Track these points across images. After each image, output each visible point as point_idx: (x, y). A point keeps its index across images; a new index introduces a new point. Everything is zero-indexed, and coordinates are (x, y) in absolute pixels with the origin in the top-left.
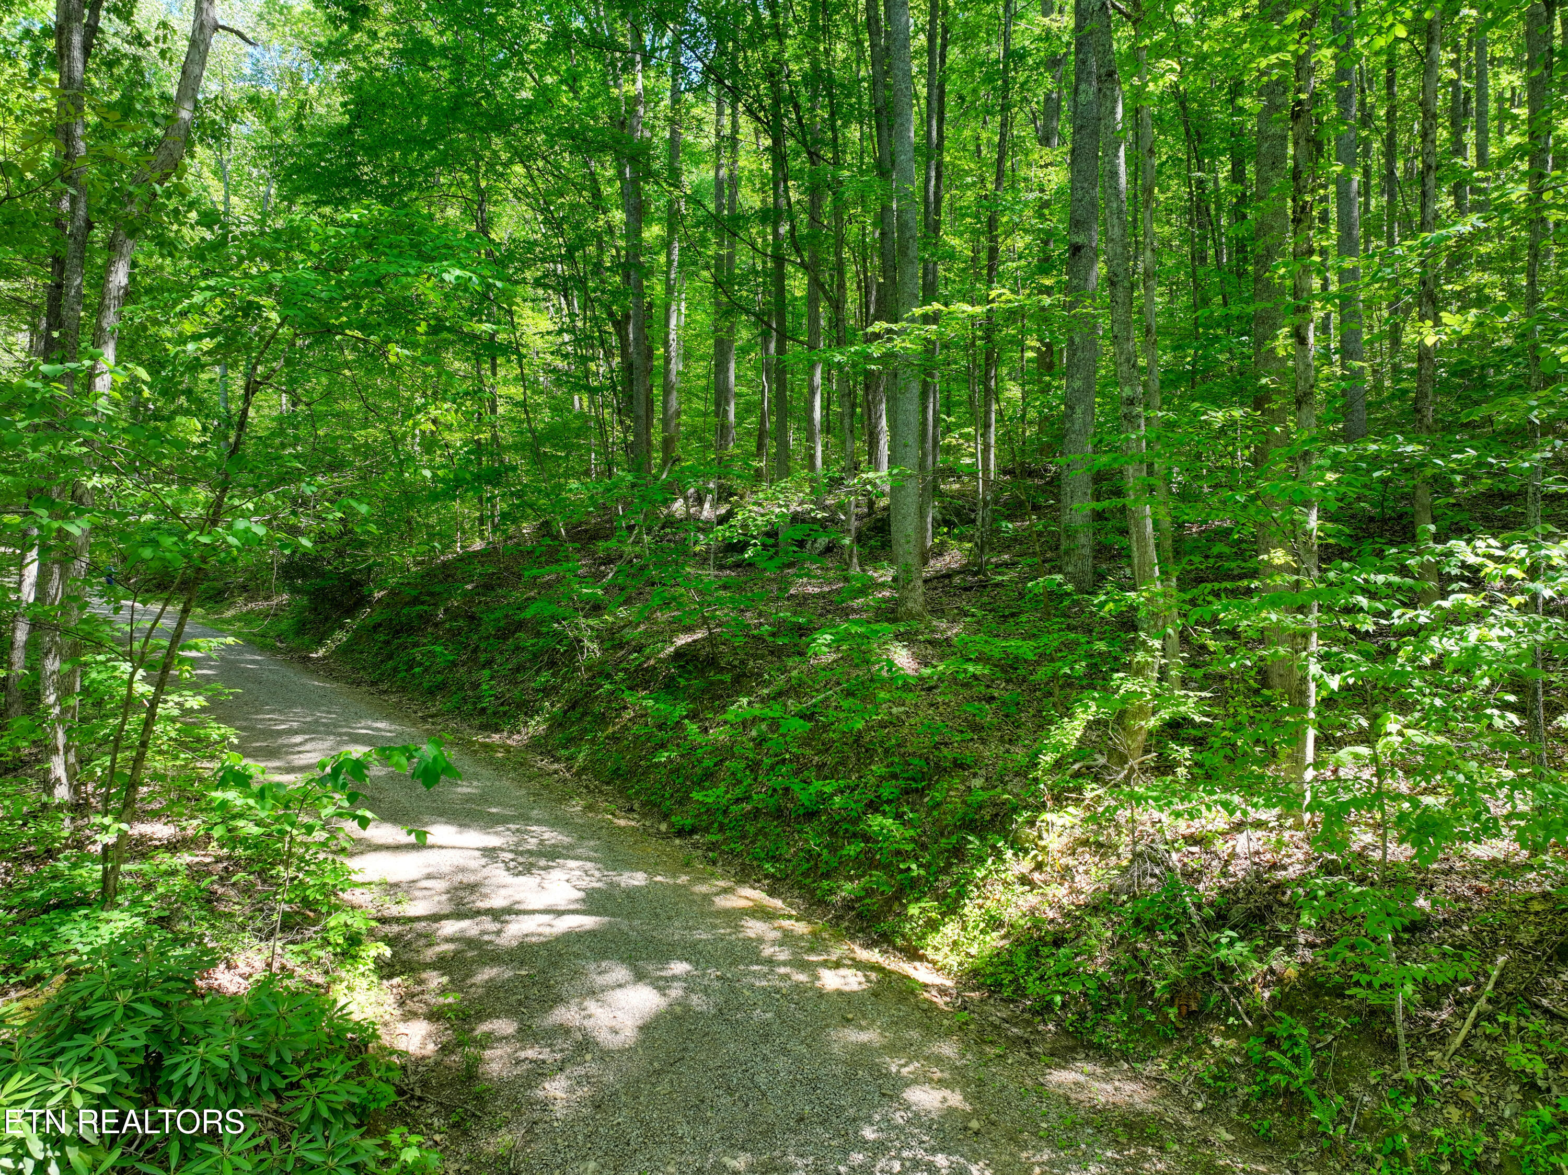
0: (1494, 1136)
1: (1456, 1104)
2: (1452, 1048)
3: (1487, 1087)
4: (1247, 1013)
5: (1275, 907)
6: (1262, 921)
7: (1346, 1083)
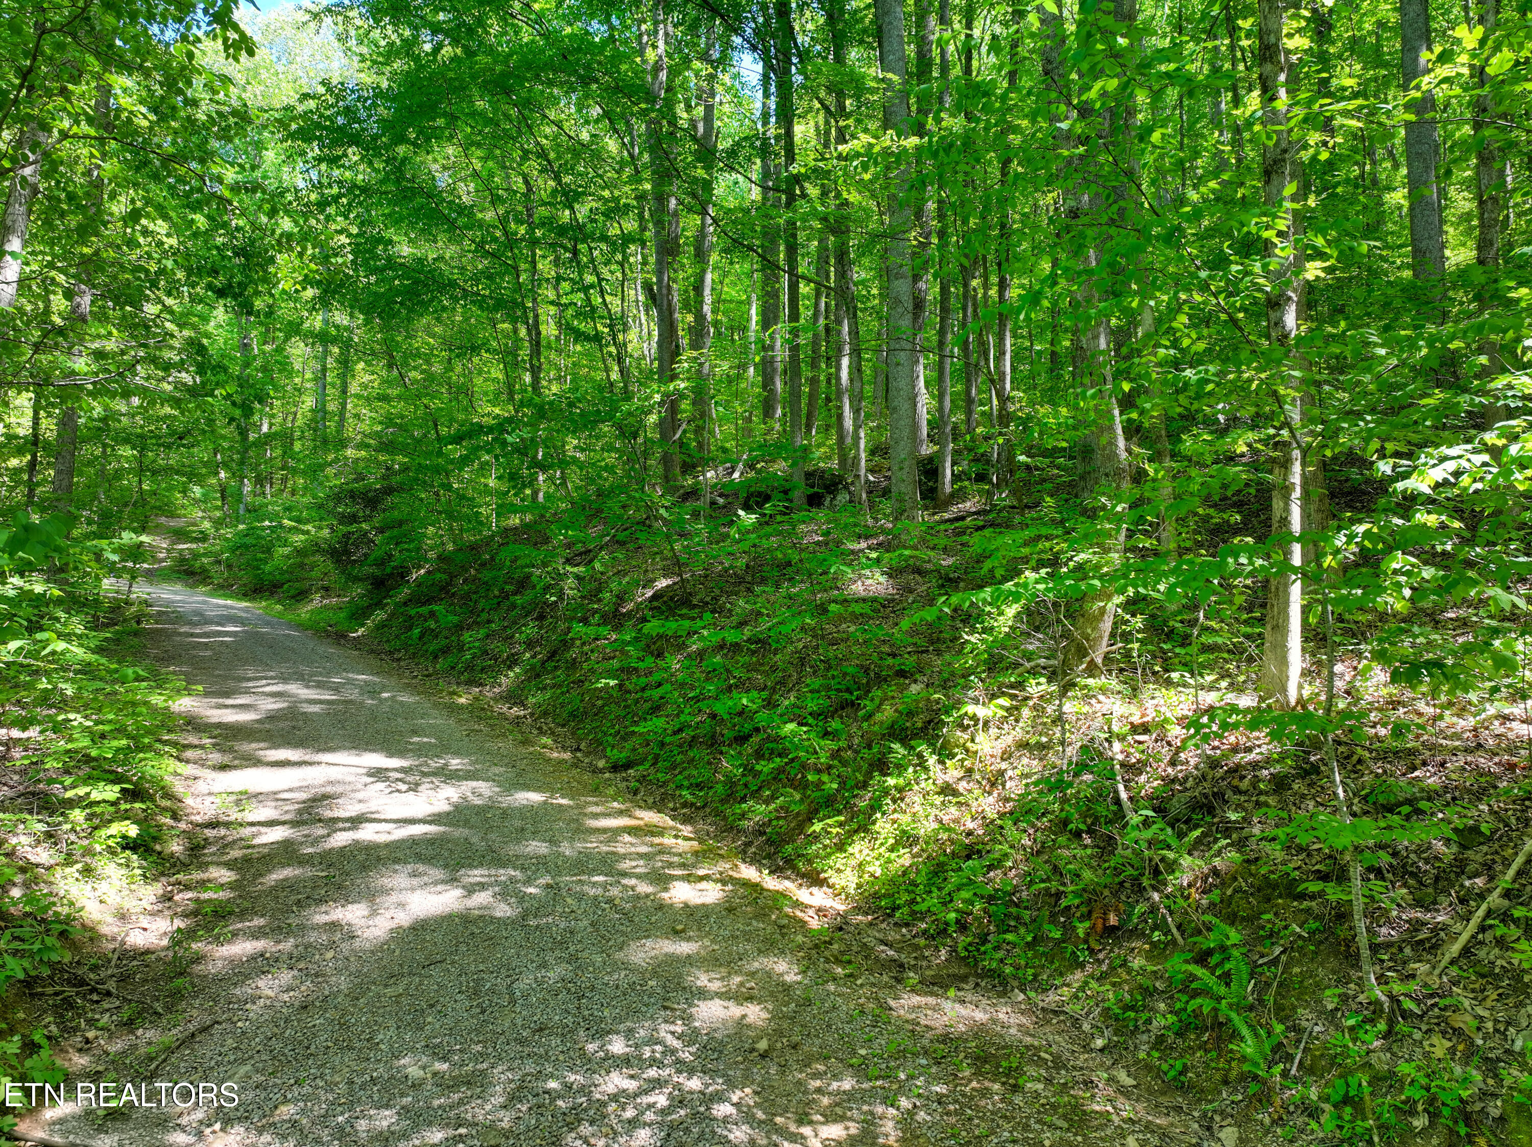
0: (1496, 1076)
1: (1444, 1033)
2: (1447, 958)
3: (1492, 1009)
4: (1179, 927)
5: (1229, 794)
6: (1211, 811)
7: (1294, 1008)
